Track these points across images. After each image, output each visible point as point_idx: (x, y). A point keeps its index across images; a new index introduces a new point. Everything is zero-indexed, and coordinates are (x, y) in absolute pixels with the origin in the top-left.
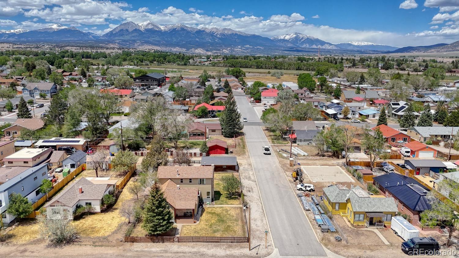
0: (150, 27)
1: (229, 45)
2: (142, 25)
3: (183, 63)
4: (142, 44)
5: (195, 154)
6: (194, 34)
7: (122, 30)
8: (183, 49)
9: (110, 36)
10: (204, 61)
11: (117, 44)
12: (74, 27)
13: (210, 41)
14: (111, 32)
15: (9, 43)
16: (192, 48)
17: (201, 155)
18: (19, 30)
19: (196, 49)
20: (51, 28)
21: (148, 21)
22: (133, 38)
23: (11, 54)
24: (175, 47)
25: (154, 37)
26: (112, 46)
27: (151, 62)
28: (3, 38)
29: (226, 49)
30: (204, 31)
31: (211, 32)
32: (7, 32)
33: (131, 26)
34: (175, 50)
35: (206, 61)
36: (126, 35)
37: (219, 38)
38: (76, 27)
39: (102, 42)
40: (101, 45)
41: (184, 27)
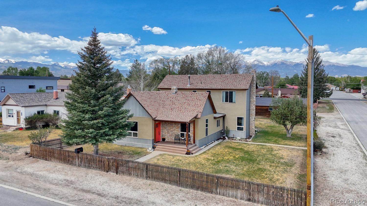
0: (256, 63)
2: (249, 62)
6: (292, 67)
21: (255, 59)
30: (302, 64)
41: (284, 62)
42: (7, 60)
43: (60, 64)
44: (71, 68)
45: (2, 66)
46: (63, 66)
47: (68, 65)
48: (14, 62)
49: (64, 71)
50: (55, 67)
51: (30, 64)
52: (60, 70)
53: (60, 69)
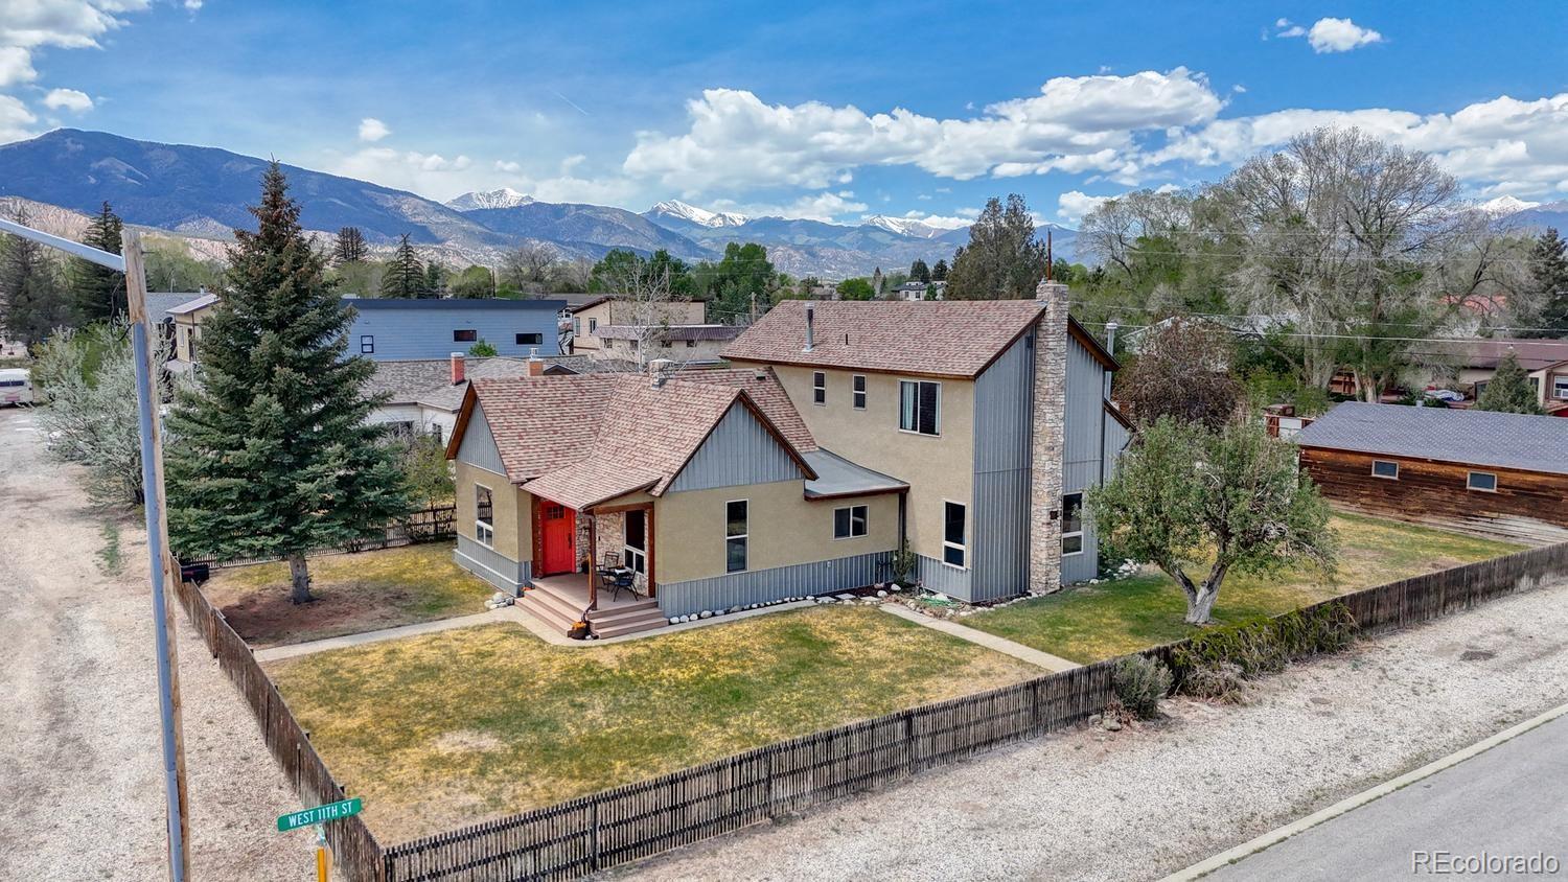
42: (720, 215)
43: (888, 223)
44: (930, 236)
45: (704, 238)
46: (900, 232)
47: (918, 225)
48: (742, 223)
49: (905, 248)
50: (871, 235)
51: (791, 226)
52: (889, 246)
53: (888, 242)
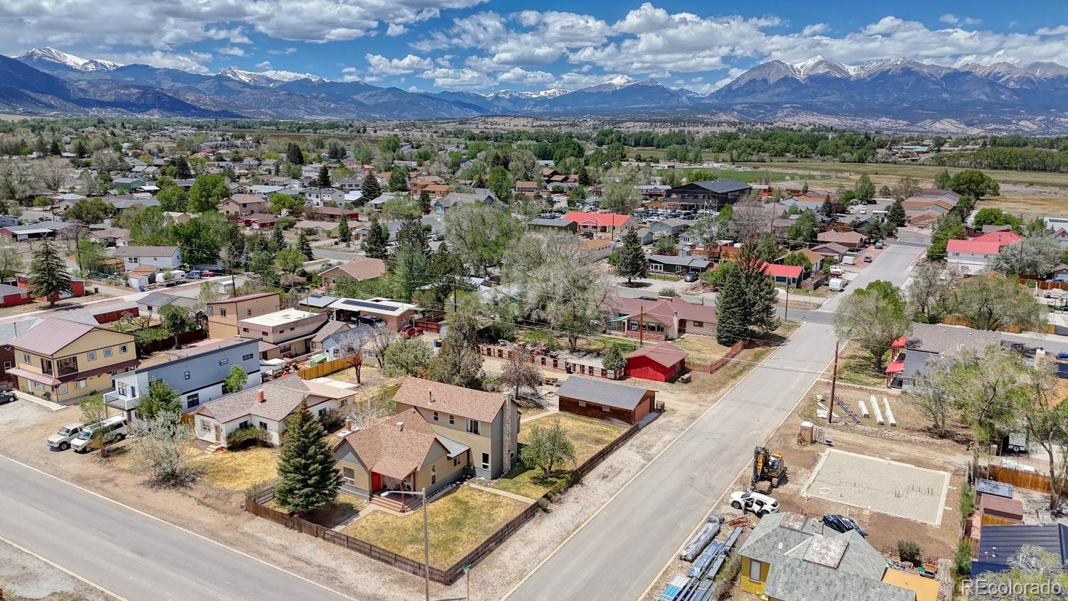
0: (821, 70)
1: (1045, 109)
2: (802, 67)
3: (855, 156)
4: (796, 112)
5: (591, 369)
6: (936, 83)
7: (754, 81)
8: (900, 121)
9: (724, 97)
10: (918, 153)
11: (736, 113)
12: (652, 80)
13: (984, 98)
14: (729, 86)
15: (528, 117)
16: (924, 120)
17: (604, 373)
18: (553, 90)
19: (939, 120)
20: (610, 85)
21: (819, 56)
22: (776, 99)
23: (515, 138)
24: (879, 117)
25: (827, 95)
26: (723, 117)
27: (780, 154)
28: (525, 108)
29: (1029, 120)
30: (968, 73)
31: (989, 74)
32: (534, 96)
33: (774, 71)
34: (877, 124)
35: (923, 153)
36: (762, 92)
37: (1013, 90)
38: (657, 79)
39: (707, 109)
40: (700, 116)
41: (911, 66)
42: (92, 61)
43: (238, 75)
45: (79, 81)
46: (247, 82)
47: (262, 76)
48: (112, 68)
50: (224, 83)
52: (239, 93)
53: (239, 89)
